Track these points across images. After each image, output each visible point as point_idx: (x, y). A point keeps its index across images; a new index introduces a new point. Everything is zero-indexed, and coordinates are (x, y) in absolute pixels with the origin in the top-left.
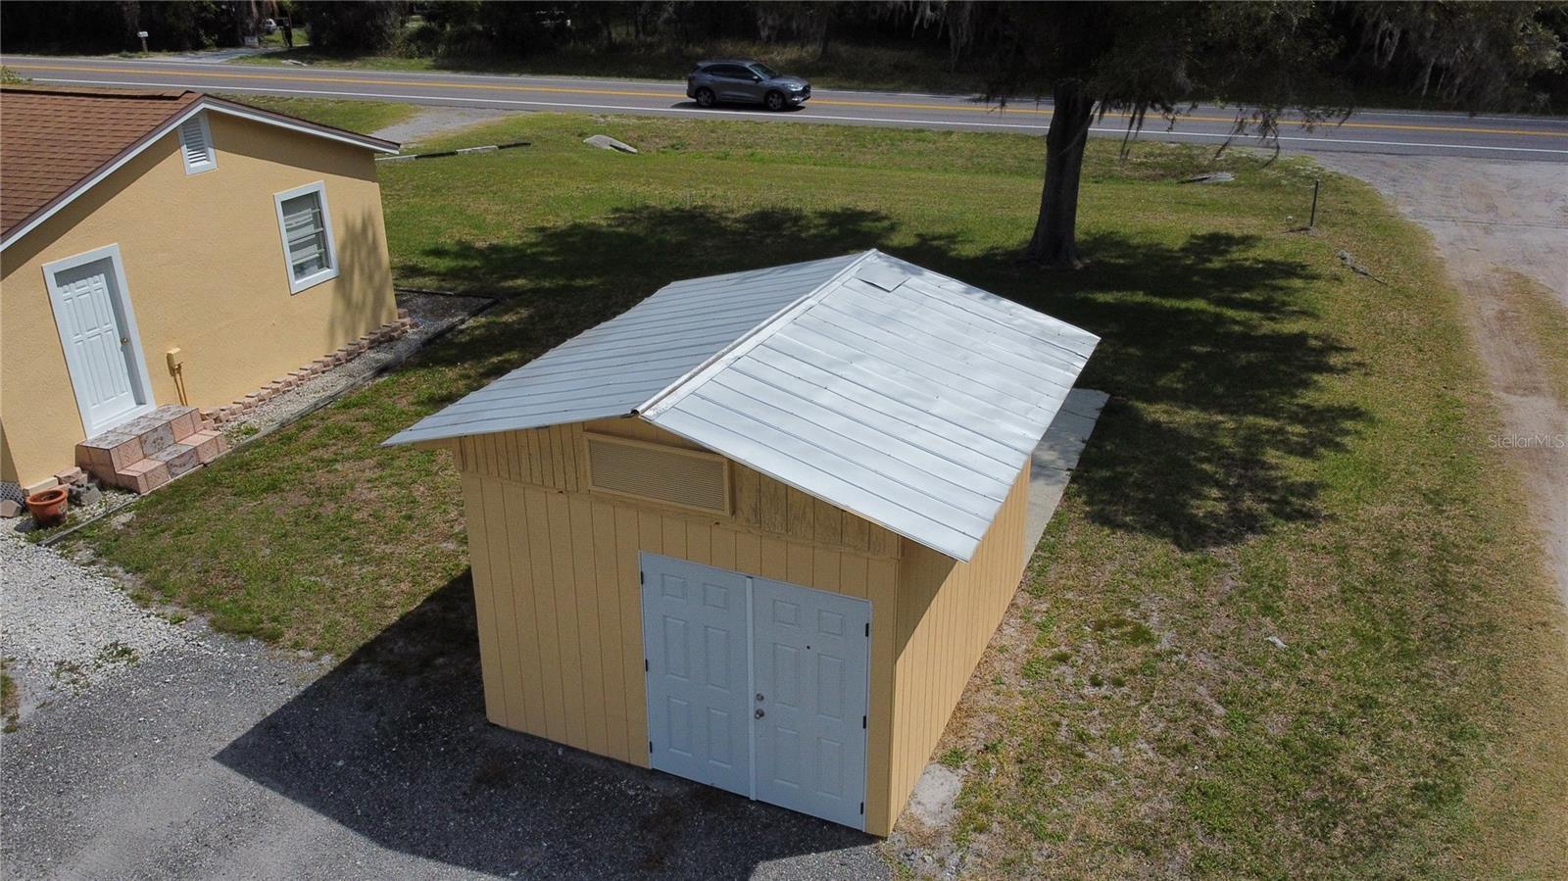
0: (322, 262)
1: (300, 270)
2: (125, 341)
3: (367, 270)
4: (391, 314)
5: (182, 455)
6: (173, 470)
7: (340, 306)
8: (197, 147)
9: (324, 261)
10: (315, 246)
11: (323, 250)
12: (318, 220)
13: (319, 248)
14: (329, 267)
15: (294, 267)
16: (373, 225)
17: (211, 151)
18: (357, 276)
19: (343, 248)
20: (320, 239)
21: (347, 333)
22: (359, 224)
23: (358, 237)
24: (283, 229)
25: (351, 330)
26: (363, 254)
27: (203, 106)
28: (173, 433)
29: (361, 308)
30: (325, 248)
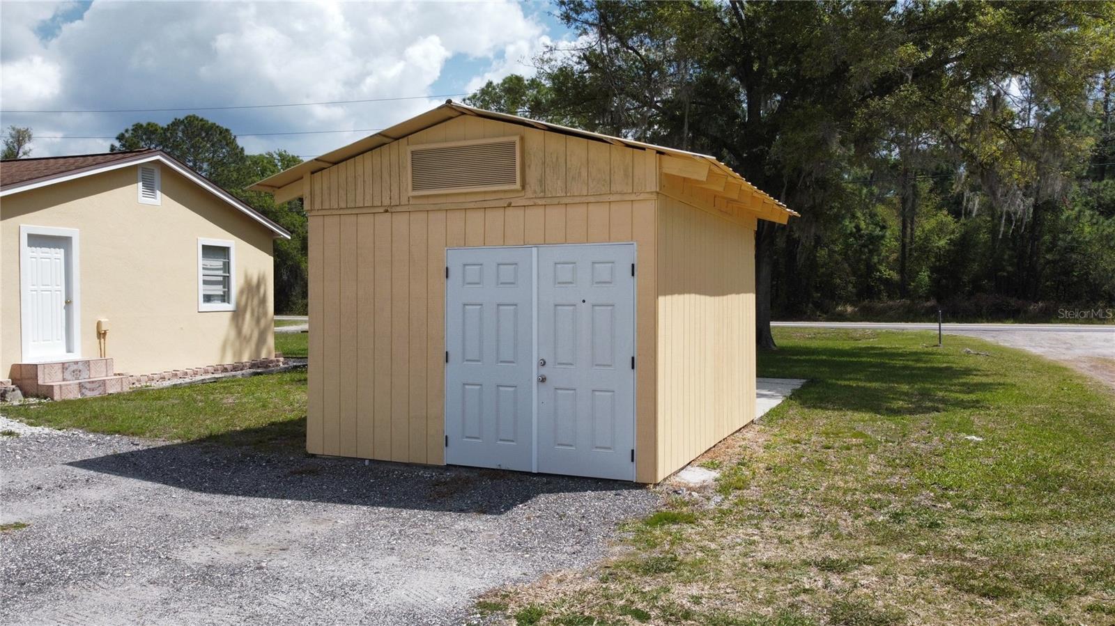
0: (225, 298)
1: (208, 298)
2: (68, 303)
3: (256, 314)
4: (269, 353)
5: (93, 382)
6: (84, 391)
7: (233, 333)
8: (149, 186)
9: (226, 298)
10: (222, 286)
11: (226, 290)
12: (227, 267)
13: (224, 287)
14: (229, 303)
15: (204, 295)
16: (265, 285)
17: (158, 193)
18: (248, 316)
19: (241, 292)
20: (226, 282)
21: (234, 355)
22: (255, 280)
23: (252, 289)
24: (201, 267)
25: (239, 353)
26: (256, 302)
27: (158, 157)
28: (89, 370)
29: (247, 340)
30: (229, 289)
